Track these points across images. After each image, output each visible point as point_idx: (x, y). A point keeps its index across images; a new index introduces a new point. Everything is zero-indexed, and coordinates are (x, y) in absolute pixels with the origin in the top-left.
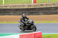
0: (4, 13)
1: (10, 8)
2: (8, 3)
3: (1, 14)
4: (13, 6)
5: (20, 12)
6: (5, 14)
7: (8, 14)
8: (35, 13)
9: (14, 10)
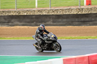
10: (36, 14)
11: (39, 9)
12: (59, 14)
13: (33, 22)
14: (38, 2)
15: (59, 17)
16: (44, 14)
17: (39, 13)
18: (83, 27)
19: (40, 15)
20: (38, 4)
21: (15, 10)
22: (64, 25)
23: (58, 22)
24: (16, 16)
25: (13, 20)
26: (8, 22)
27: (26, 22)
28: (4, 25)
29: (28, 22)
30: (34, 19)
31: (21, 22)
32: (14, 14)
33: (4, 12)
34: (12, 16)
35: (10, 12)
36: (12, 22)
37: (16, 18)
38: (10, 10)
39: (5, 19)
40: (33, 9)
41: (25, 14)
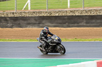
3: (65, 25)
4: (86, 10)
5: (99, 21)
6: (71, 25)
7: (76, 24)
10: (68, 14)
11: (72, 9)
13: (65, 23)
14: (70, 2)
15: (92, 17)
16: (77, 15)
17: (71, 14)
19: (73, 16)
20: (70, 4)
22: (98, 26)
23: (92, 23)
24: (47, 16)
26: (39, 24)
27: (57, 23)
29: (60, 23)
30: (67, 20)
31: (52, 23)
32: (46, 15)
33: (34, 12)
34: (44, 16)
37: (47, 19)
38: (41, 10)
40: (66, 10)
41: (57, 15)
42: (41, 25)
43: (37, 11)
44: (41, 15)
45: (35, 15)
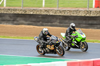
0: (43, 22)
1: (53, 14)
2: (51, 5)
4: (60, 10)
7: (50, 24)
8: (96, 24)
9: (61, 18)
12: (66, 14)
13: (39, 22)
16: (51, 14)
17: (45, 13)
18: (91, 29)
21: (21, 8)
23: (65, 23)
24: (22, 14)
25: (18, 19)
26: (13, 21)
28: (9, 23)
30: (41, 19)
31: (26, 21)
32: (20, 13)
33: (9, 10)
34: (18, 14)
35: (16, 10)
36: (18, 21)
37: (21, 17)
38: (16, 8)
39: (10, 17)
40: (40, 9)
41: (32, 13)
42: (15, 22)
43: (12, 8)
44: (15, 13)
45: (9, 12)
